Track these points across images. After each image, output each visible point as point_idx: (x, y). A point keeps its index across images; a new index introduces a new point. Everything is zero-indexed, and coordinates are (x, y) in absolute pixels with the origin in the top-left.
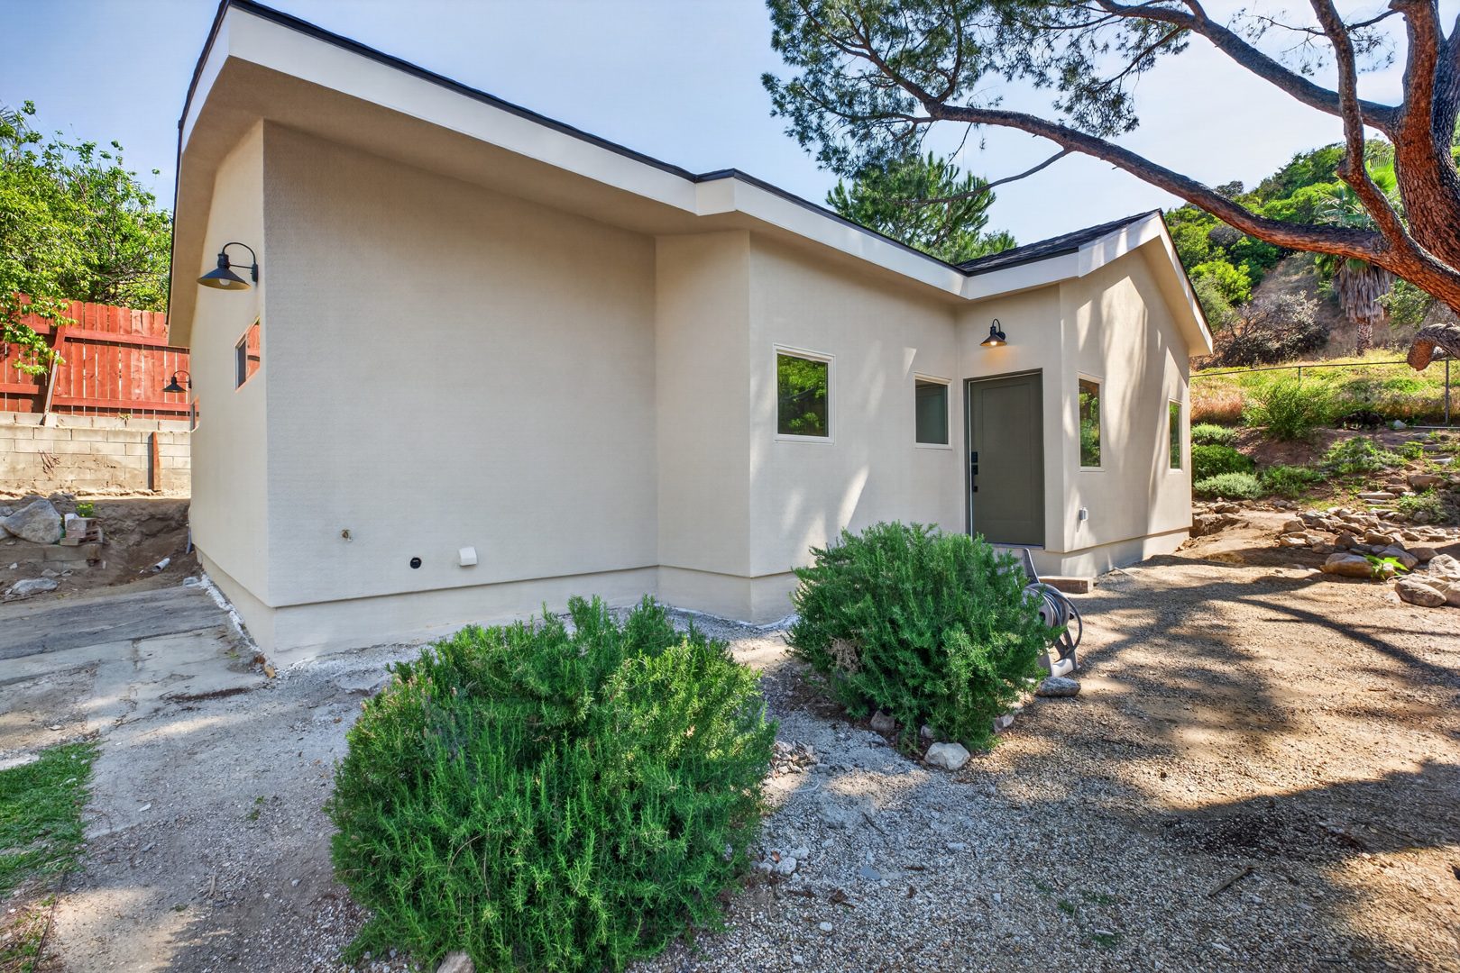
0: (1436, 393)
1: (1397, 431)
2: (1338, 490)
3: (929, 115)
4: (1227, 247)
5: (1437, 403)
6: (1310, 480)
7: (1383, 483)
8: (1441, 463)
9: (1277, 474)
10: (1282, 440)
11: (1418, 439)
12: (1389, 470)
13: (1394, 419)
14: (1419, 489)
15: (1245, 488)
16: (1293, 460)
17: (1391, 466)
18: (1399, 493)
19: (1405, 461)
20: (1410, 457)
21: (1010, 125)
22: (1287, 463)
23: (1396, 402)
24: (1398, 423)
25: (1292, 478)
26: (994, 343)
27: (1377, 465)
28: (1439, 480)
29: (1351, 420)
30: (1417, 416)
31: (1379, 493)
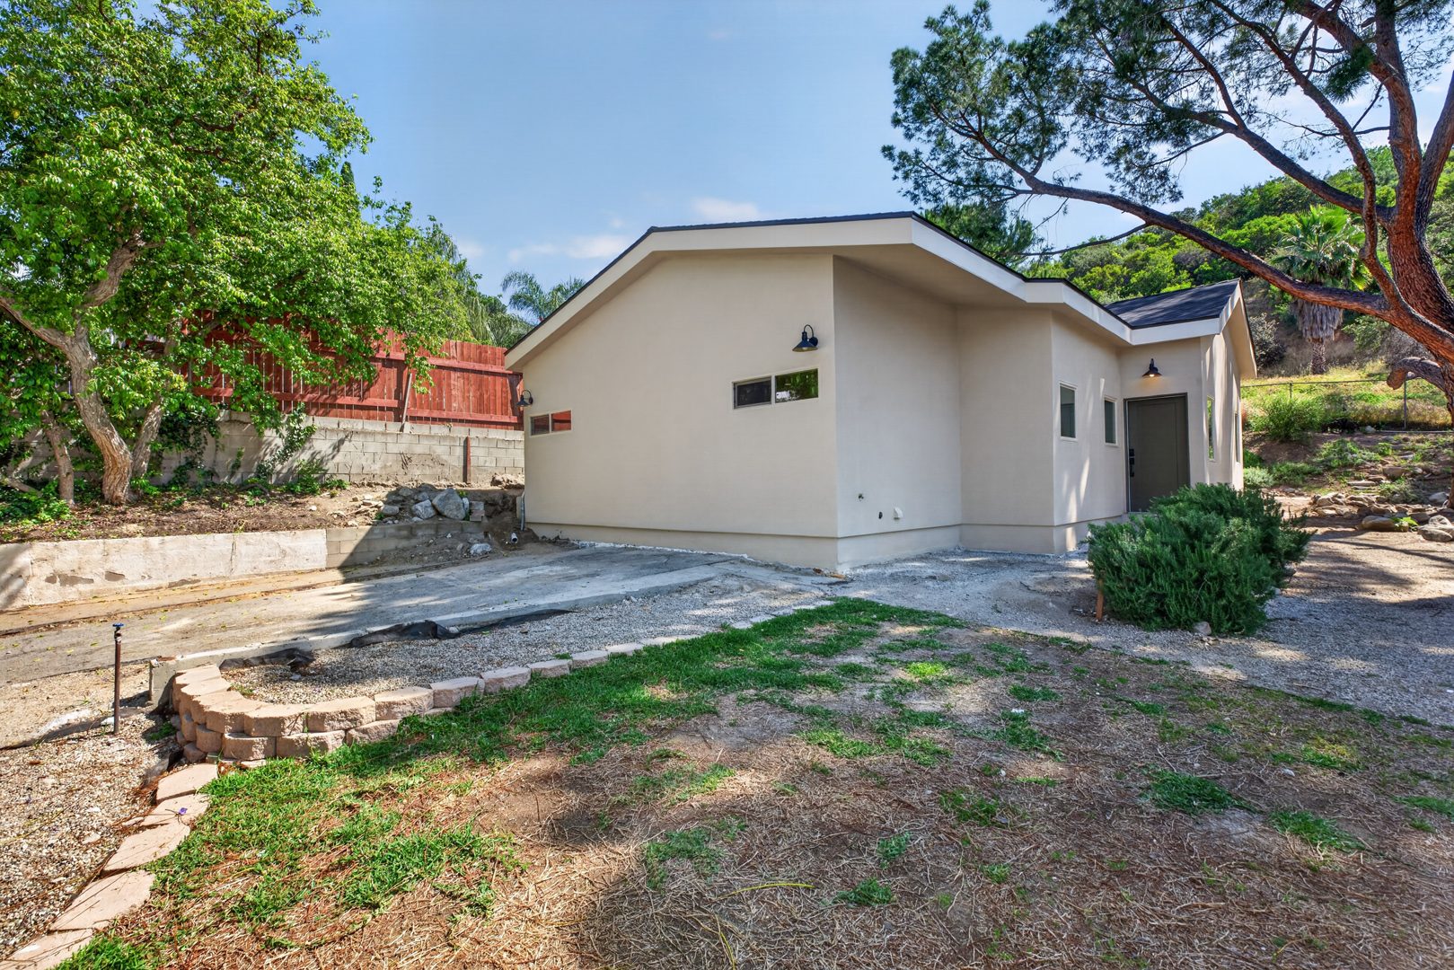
0: (1394, 405)
1: (1369, 434)
2: (1332, 480)
3: (1030, 189)
4: (1190, 271)
5: (1398, 412)
6: (1309, 473)
7: (1364, 474)
8: (1406, 459)
9: (1283, 468)
10: (1282, 442)
11: (1387, 440)
12: (1369, 464)
13: (1366, 425)
14: (1393, 479)
15: (1260, 479)
16: (1294, 458)
17: (1370, 461)
18: (1378, 482)
19: (1380, 458)
20: (1382, 454)
21: (1103, 203)
22: (1291, 461)
23: (1367, 412)
24: (1369, 428)
25: (1296, 472)
26: (1152, 376)
27: (1359, 461)
28: (1407, 471)
29: (1333, 426)
30: (1383, 423)
31: (1363, 481)
